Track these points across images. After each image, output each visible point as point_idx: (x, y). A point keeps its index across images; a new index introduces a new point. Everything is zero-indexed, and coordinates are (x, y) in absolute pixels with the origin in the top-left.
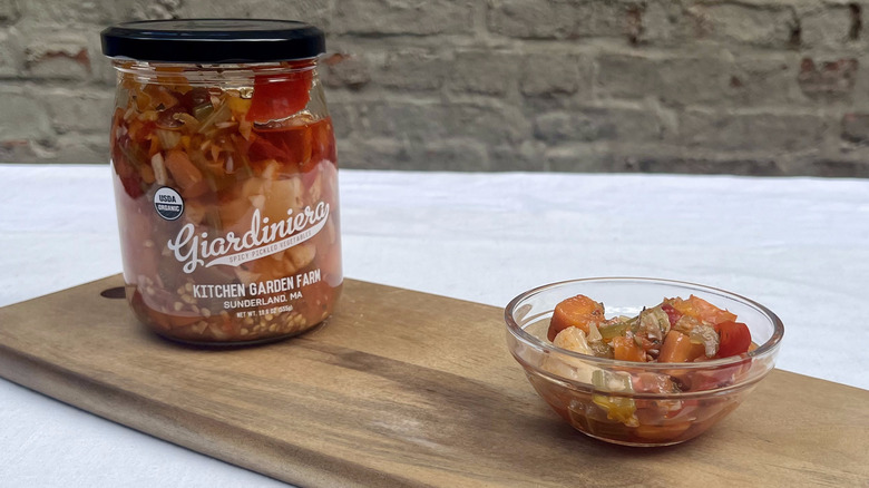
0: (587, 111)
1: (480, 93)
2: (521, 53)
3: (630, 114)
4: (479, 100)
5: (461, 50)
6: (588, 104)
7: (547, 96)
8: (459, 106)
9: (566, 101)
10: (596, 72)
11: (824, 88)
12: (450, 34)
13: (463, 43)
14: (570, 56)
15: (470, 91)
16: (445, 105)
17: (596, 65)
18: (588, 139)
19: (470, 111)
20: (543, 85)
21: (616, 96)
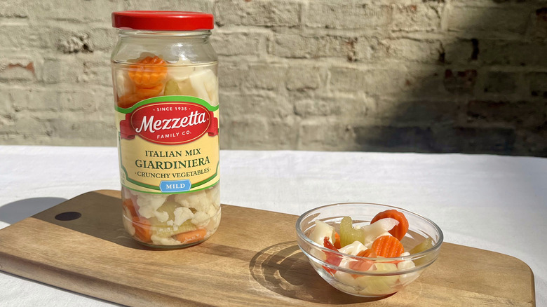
0: (324, 99)
1: (263, 88)
2: (286, 66)
3: (348, 101)
4: (262, 92)
5: (251, 64)
6: (324, 95)
7: (301, 90)
8: (250, 96)
9: (312, 93)
10: (329, 77)
11: (458, 86)
12: (246, 55)
13: (253, 60)
14: (314, 68)
15: (256, 87)
16: (243, 95)
17: (329, 73)
18: (325, 115)
19: (257, 98)
20: (299, 85)
21: (340, 91)
